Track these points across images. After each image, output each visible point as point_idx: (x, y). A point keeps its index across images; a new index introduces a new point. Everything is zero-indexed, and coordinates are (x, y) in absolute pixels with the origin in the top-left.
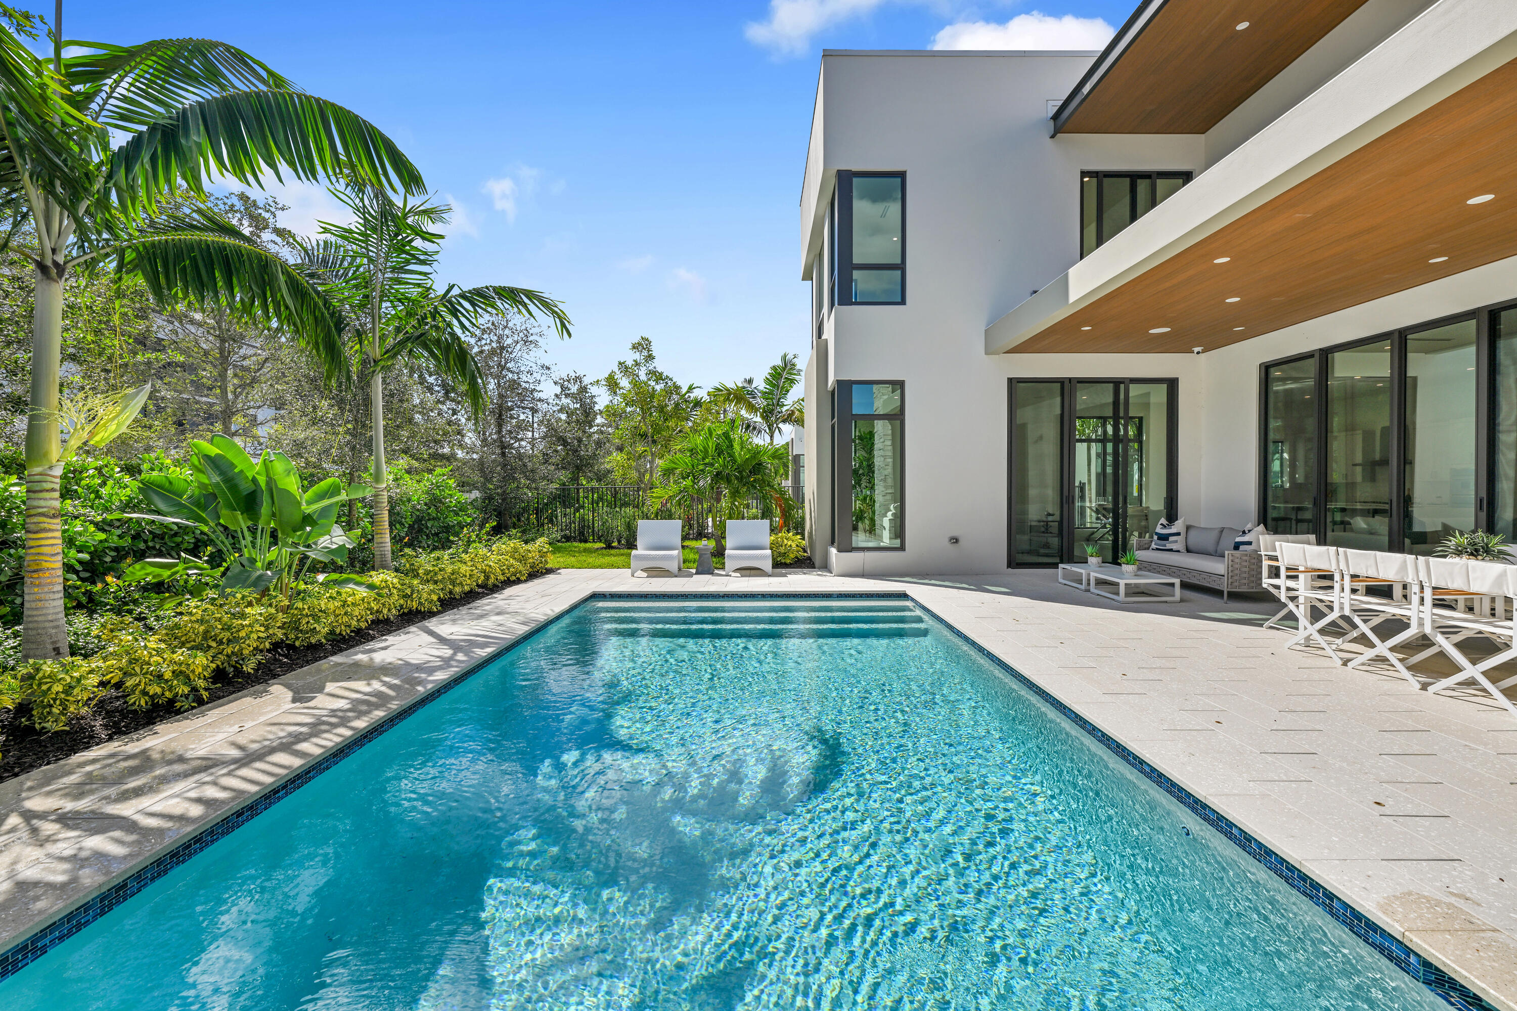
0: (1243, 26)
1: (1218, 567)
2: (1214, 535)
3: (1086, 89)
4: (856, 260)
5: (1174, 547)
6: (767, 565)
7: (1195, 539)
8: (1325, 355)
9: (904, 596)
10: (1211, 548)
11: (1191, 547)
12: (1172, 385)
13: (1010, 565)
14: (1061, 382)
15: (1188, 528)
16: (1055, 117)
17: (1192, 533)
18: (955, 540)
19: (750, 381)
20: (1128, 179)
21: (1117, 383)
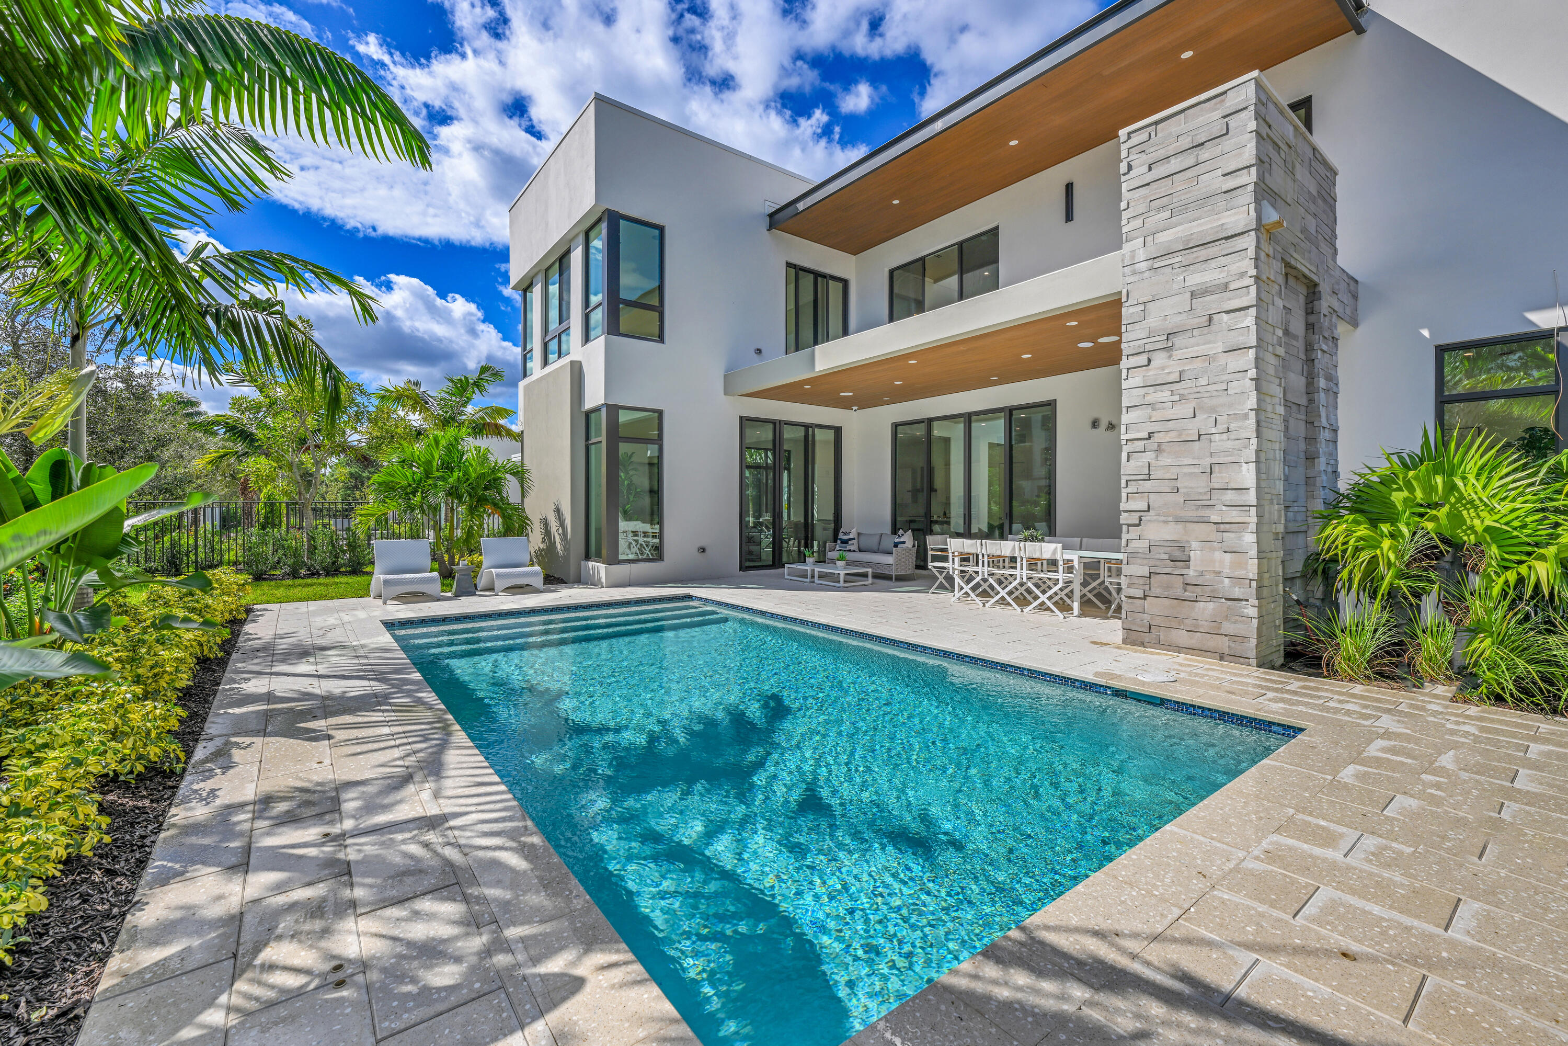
0: (896, 202)
1: (889, 559)
2: (876, 539)
3: (801, 206)
4: (623, 295)
5: (852, 548)
6: (539, 582)
7: (864, 542)
8: (929, 422)
9: (689, 597)
10: (875, 548)
11: (862, 546)
12: (838, 431)
13: (742, 568)
14: (774, 422)
15: (859, 534)
16: (771, 216)
17: (862, 538)
18: (703, 550)
19: (417, 384)
20: (812, 276)
21: (807, 426)
